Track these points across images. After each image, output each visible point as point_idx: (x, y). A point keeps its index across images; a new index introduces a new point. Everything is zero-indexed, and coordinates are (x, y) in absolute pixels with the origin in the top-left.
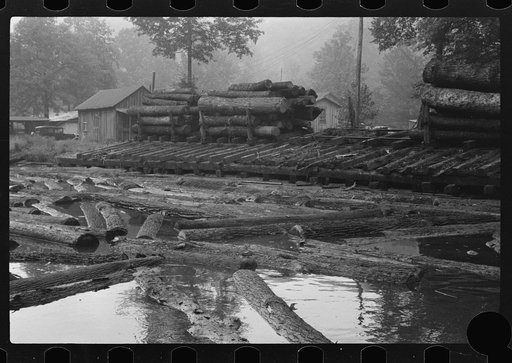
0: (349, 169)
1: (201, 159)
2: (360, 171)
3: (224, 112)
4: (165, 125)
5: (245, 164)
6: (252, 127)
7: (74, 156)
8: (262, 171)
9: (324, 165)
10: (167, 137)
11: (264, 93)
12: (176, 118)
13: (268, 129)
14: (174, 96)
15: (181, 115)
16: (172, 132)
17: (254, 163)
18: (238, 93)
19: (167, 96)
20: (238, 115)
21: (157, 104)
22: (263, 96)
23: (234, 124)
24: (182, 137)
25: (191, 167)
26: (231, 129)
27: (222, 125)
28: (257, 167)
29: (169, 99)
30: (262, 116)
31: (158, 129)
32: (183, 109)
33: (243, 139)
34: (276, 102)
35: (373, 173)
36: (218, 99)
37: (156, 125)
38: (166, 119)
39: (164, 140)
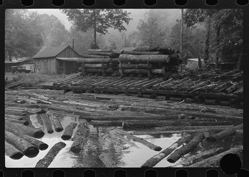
0: (217, 92)
1: (129, 87)
2: (224, 94)
3: (134, 62)
4: (99, 68)
5: (155, 89)
6: (150, 69)
7: (51, 84)
8: (166, 93)
9: (202, 90)
10: (100, 74)
11: (156, 52)
12: (106, 64)
13: (160, 71)
14: (102, 53)
15: (108, 63)
16: (103, 72)
17: (160, 89)
18: (141, 52)
19: (98, 53)
20: (142, 63)
21: (94, 58)
22: (156, 54)
23: (140, 68)
24: (109, 74)
25: (123, 91)
26: (138, 71)
27: (132, 68)
28: (163, 91)
29: (99, 55)
30: (155, 64)
31: (94, 70)
32: (110, 60)
33: (144, 75)
34: (164, 57)
35: (232, 94)
36: (131, 55)
37: (93, 68)
38: (99, 65)
39: (98, 75)
